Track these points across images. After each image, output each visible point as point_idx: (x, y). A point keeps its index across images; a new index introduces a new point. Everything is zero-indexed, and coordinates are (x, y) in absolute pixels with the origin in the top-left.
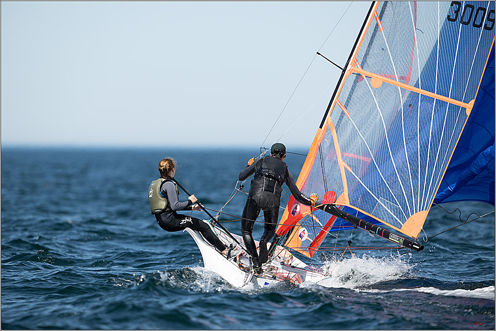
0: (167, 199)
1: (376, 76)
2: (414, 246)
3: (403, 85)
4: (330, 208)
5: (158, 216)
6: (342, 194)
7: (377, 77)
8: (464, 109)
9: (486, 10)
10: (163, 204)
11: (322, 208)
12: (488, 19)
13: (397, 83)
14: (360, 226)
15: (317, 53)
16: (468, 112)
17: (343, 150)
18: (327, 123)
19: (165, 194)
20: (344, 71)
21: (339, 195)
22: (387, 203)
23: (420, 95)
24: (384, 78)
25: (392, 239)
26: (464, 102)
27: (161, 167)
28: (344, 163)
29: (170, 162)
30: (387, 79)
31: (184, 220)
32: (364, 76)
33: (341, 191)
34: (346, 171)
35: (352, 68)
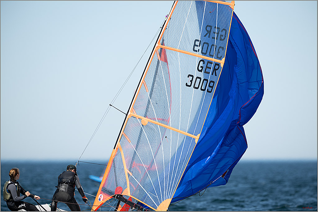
0: (11, 194)
3: (160, 124)
4: (119, 197)
6: (126, 189)
7: (145, 119)
9: (208, 80)
10: (8, 197)
11: (114, 196)
12: (209, 86)
13: (157, 123)
14: (135, 208)
16: (196, 141)
17: (128, 163)
18: (118, 146)
20: (127, 115)
21: (124, 189)
22: (152, 195)
23: (171, 130)
24: (149, 120)
27: (10, 173)
28: (127, 170)
29: (16, 170)
30: (151, 120)
31: (20, 205)
32: (137, 118)
33: (125, 187)
34: (129, 174)
35: (131, 114)
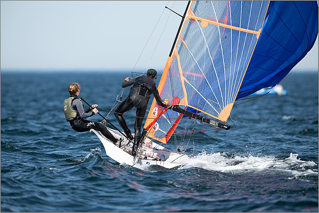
0: (77, 110)
1: (204, 19)
2: (224, 127)
3: (221, 24)
4: (175, 108)
5: (72, 122)
6: (183, 98)
7: (204, 21)
8: (255, 35)
10: (74, 114)
11: (170, 108)
13: (217, 23)
14: (193, 118)
15: (166, 7)
16: (258, 37)
17: (184, 70)
18: (174, 53)
19: (75, 108)
20: (183, 17)
21: (181, 99)
22: (212, 102)
23: (231, 30)
24: (209, 21)
25: (212, 124)
26: (256, 30)
27: (71, 89)
28: (184, 78)
29: (76, 86)
30: (211, 21)
31: (89, 124)
32: (196, 20)
33: (183, 96)
34: (185, 82)
35: (189, 16)
